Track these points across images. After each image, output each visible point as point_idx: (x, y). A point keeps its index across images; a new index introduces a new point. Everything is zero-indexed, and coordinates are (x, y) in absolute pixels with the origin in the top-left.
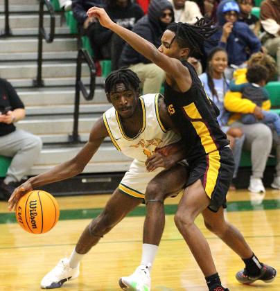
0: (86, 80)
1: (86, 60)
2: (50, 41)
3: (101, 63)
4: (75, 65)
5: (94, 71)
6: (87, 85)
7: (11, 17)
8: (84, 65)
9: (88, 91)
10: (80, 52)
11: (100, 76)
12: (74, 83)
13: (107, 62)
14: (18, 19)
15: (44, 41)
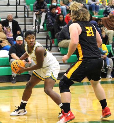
0: (49, 45)
1: (49, 39)
2: (38, 33)
3: (54, 39)
4: (46, 40)
5: (52, 42)
6: (49, 46)
7: (26, 26)
8: (48, 40)
9: (50, 48)
10: (47, 36)
11: (54, 43)
12: (45, 46)
13: (56, 39)
14: (29, 26)
15: (36, 33)
